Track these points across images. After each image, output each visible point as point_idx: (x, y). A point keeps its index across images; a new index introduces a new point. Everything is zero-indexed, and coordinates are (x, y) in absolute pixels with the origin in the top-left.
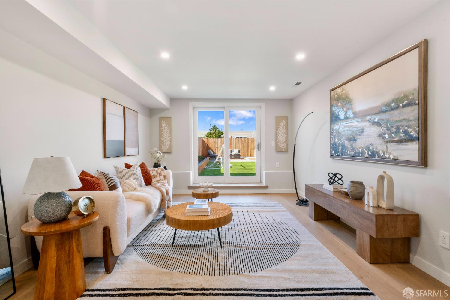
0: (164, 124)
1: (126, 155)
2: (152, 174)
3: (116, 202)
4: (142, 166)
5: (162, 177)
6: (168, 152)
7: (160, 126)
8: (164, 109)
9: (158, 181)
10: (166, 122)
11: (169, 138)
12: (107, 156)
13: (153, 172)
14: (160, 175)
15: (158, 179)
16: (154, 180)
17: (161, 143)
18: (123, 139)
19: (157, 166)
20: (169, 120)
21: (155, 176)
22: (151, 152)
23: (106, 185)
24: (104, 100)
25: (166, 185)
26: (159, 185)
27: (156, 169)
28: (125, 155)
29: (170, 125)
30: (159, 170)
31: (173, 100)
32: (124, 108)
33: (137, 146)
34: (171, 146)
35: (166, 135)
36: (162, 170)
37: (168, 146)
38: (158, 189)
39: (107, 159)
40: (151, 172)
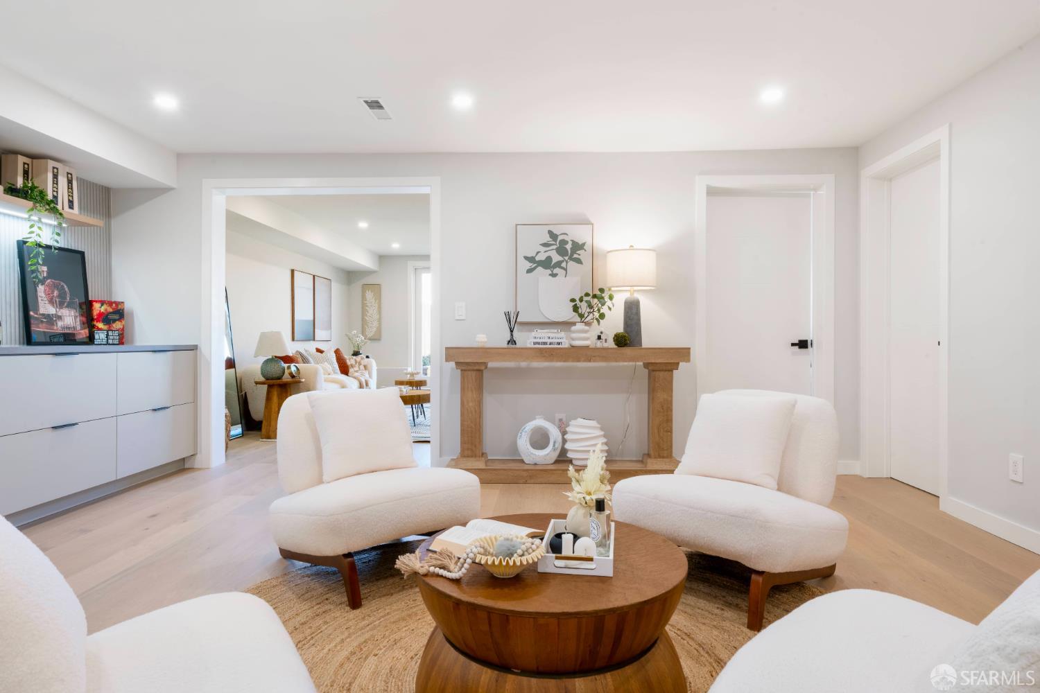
0: (369, 295)
1: (316, 339)
2: (349, 363)
3: (316, 372)
4: (337, 352)
5: (362, 367)
6: (376, 338)
7: (364, 298)
8: (369, 273)
9: (357, 371)
10: (372, 292)
11: (376, 317)
12: (295, 339)
13: (350, 360)
14: (360, 364)
15: (356, 369)
16: (351, 370)
17: (364, 322)
18: (312, 319)
19: (356, 354)
20: (376, 288)
21: (352, 366)
22: (347, 335)
23: (300, 359)
24: (293, 271)
25: (367, 375)
26: (356, 374)
27: (354, 357)
28: (314, 340)
29: (378, 297)
30: (358, 358)
31: (383, 258)
32: (314, 276)
33: (329, 327)
34: (379, 330)
35: (372, 311)
36: (362, 359)
37: (375, 329)
38: (355, 378)
39: (295, 342)
40: (348, 361)
